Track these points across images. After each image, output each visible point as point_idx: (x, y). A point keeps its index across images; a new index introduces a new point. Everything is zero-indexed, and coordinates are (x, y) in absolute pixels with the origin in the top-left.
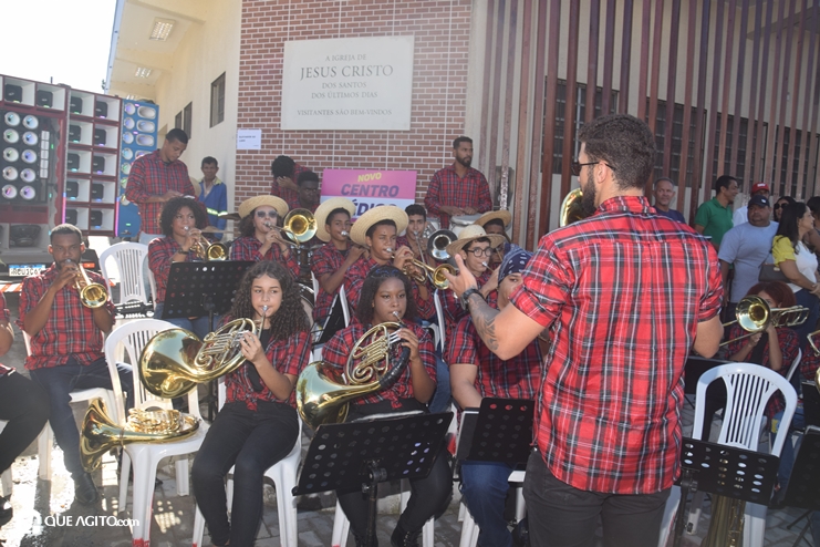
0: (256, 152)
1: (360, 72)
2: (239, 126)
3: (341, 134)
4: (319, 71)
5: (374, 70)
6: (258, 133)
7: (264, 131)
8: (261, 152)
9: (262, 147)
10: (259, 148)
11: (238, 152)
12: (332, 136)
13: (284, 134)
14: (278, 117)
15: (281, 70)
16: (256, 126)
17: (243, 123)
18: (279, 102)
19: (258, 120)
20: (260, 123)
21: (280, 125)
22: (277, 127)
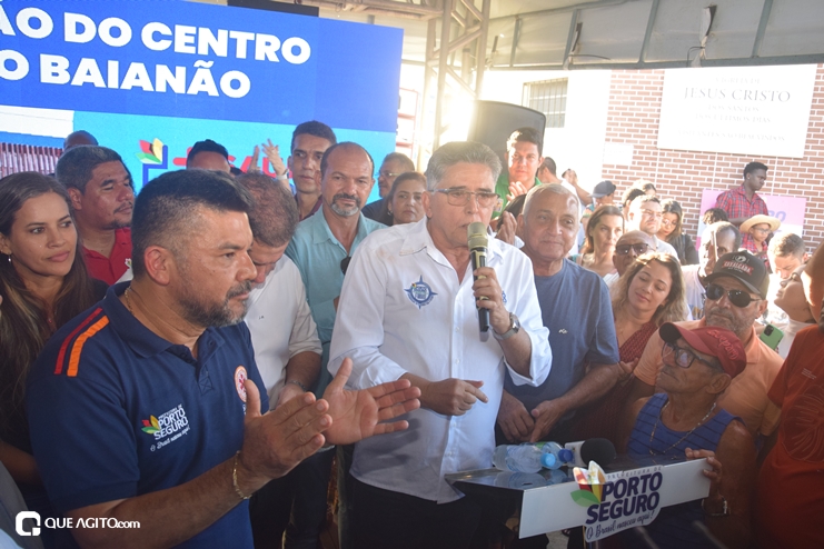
0: (626, 167)
1: (753, 96)
2: (608, 140)
3: (724, 156)
4: (706, 92)
5: (769, 96)
6: (631, 147)
7: (636, 147)
8: (631, 168)
9: (634, 163)
10: (630, 164)
11: (604, 166)
12: (714, 158)
13: (659, 151)
14: (654, 134)
15: (659, 86)
16: (628, 141)
17: (611, 138)
18: (655, 119)
19: (630, 136)
20: (632, 138)
21: (656, 143)
22: (653, 145)
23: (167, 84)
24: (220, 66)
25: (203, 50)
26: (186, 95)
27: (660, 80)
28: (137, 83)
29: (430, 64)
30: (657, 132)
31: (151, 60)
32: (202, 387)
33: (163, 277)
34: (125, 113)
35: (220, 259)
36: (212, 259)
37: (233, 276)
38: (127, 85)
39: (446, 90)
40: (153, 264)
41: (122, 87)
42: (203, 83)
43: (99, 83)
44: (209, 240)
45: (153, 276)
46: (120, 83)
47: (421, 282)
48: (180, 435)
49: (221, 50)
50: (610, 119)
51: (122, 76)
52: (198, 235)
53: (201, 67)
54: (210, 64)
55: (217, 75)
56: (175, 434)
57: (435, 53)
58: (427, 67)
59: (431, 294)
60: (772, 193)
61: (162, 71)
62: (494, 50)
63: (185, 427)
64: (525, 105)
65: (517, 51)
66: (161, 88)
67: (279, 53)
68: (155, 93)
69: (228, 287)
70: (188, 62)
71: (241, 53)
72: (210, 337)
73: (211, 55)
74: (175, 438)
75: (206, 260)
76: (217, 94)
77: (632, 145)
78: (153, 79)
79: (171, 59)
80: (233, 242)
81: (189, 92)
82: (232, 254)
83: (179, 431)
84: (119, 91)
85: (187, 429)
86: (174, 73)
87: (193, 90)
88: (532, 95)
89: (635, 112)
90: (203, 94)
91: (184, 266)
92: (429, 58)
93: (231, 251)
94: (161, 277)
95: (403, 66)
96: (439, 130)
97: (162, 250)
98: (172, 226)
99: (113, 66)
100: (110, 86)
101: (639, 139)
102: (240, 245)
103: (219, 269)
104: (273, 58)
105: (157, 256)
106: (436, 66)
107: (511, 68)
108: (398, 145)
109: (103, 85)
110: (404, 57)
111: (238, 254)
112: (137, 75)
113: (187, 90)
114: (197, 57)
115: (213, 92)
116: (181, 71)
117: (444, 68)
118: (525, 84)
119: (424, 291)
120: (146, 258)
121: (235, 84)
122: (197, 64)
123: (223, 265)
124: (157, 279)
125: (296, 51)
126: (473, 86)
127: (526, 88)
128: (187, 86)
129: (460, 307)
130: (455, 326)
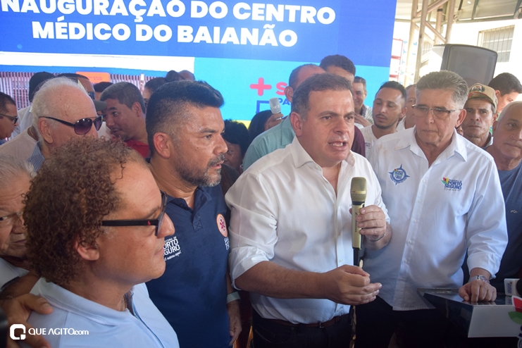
23: (248, 39)
24: (279, 27)
25: (269, 18)
26: (258, 46)
28: (230, 40)
29: (414, 21)
31: (239, 25)
32: (195, 227)
33: (166, 153)
34: (223, 57)
35: (202, 140)
36: (197, 139)
37: (211, 151)
38: (224, 41)
39: (425, 39)
40: (160, 145)
41: (222, 42)
42: (269, 38)
43: (209, 41)
44: (196, 127)
45: (160, 152)
46: (220, 40)
47: (401, 168)
48: (174, 256)
49: (280, 17)
51: (221, 36)
52: (187, 123)
53: (267, 28)
54: (273, 26)
55: (277, 32)
56: (170, 255)
57: (418, 13)
58: (412, 23)
59: (406, 176)
61: (245, 32)
62: (460, 9)
63: (178, 251)
64: (479, 46)
65: (477, 8)
66: (244, 42)
67: (315, 18)
68: (240, 46)
69: (208, 160)
70: (260, 25)
71: (292, 19)
72: (203, 195)
73: (274, 20)
74: (170, 258)
75: (193, 140)
76: (277, 45)
78: (239, 37)
80: (210, 127)
82: (210, 135)
83: (173, 254)
84: (220, 45)
85: (179, 253)
86: (251, 32)
87: (263, 43)
88: (485, 40)
90: (269, 45)
91: (179, 145)
92: (413, 17)
93: (210, 134)
94: (165, 153)
95: (396, 23)
96: (420, 65)
97: (164, 135)
98: (170, 119)
99: (217, 30)
100: (215, 42)
102: (215, 129)
103: (202, 146)
104: (312, 21)
105: (161, 139)
106: (418, 22)
107: (472, 20)
108: (391, 76)
109: (211, 42)
110: (397, 17)
111: (214, 135)
112: (230, 36)
113: (259, 43)
114: (265, 22)
115: (275, 44)
116: (256, 31)
117: (423, 23)
118: (480, 32)
119: (401, 174)
120: (155, 141)
121: (288, 38)
122: (265, 26)
123: (204, 144)
124: (163, 155)
125: (327, 15)
126: (444, 35)
127: (481, 34)
128: (259, 40)
129: (424, 186)
130: (417, 199)
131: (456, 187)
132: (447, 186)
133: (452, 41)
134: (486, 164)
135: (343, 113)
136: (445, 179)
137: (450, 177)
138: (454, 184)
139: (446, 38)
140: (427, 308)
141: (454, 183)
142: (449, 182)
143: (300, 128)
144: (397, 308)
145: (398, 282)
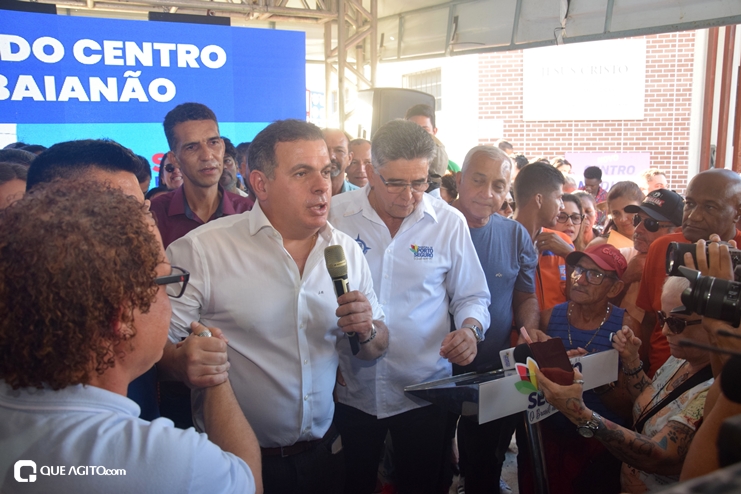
1: (598, 71)
2: (481, 118)
3: (579, 123)
5: (611, 69)
6: (501, 122)
7: (505, 122)
12: (571, 125)
13: (525, 124)
14: (519, 109)
15: (519, 68)
16: (498, 117)
17: (484, 115)
18: (519, 96)
19: (499, 113)
20: (501, 115)
21: (521, 117)
22: (519, 119)
23: (101, 94)
24: (147, 75)
25: (131, 62)
26: (118, 103)
27: (520, 63)
28: (73, 95)
29: (329, 61)
30: (522, 107)
31: (84, 73)
34: (65, 123)
38: (64, 97)
39: (346, 84)
41: (60, 99)
42: (134, 91)
43: (38, 97)
46: (58, 96)
47: (359, 239)
49: (147, 60)
50: (481, 108)
51: (58, 90)
53: (130, 77)
54: (138, 73)
55: (145, 83)
57: (333, 51)
58: (327, 64)
59: (366, 248)
60: (622, 151)
61: (95, 83)
62: (381, 45)
65: (402, 45)
66: (95, 98)
67: (198, 60)
68: (90, 103)
70: (119, 73)
71: (165, 62)
73: (138, 65)
76: (146, 100)
77: (502, 120)
78: (87, 90)
79: (103, 71)
81: (121, 100)
84: (57, 103)
86: (106, 84)
87: (125, 98)
88: (410, 85)
89: (501, 92)
90: (134, 101)
92: (328, 56)
95: (308, 66)
99: (50, 81)
100: (48, 99)
101: (507, 115)
104: (194, 65)
106: (335, 62)
107: (399, 59)
109: (42, 99)
110: (307, 57)
112: (72, 88)
113: (119, 98)
114: (126, 68)
115: (143, 98)
116: (112, 81)
117: (342, 63)
118: (404, 76)
121: (162, 90)
122: (127, 74)
125: (214, 57)
126: (368, 77)
127: (405, 79)
128: (120, 94)
129: (390, 258)
130: (384, 274)
131: (428, 255)
132: (417, 255)
133: (379, 84)
134: (458, 224)
135: (321, 167)
136: (413, 247)
137: (418, 244)
138: (424, 252)
139: (372, 81)
140: (419, 406)
141: (425, 250)
142: (419, 250)
143: (264, 191)
144: (382, 415)
145: (377, 383)
